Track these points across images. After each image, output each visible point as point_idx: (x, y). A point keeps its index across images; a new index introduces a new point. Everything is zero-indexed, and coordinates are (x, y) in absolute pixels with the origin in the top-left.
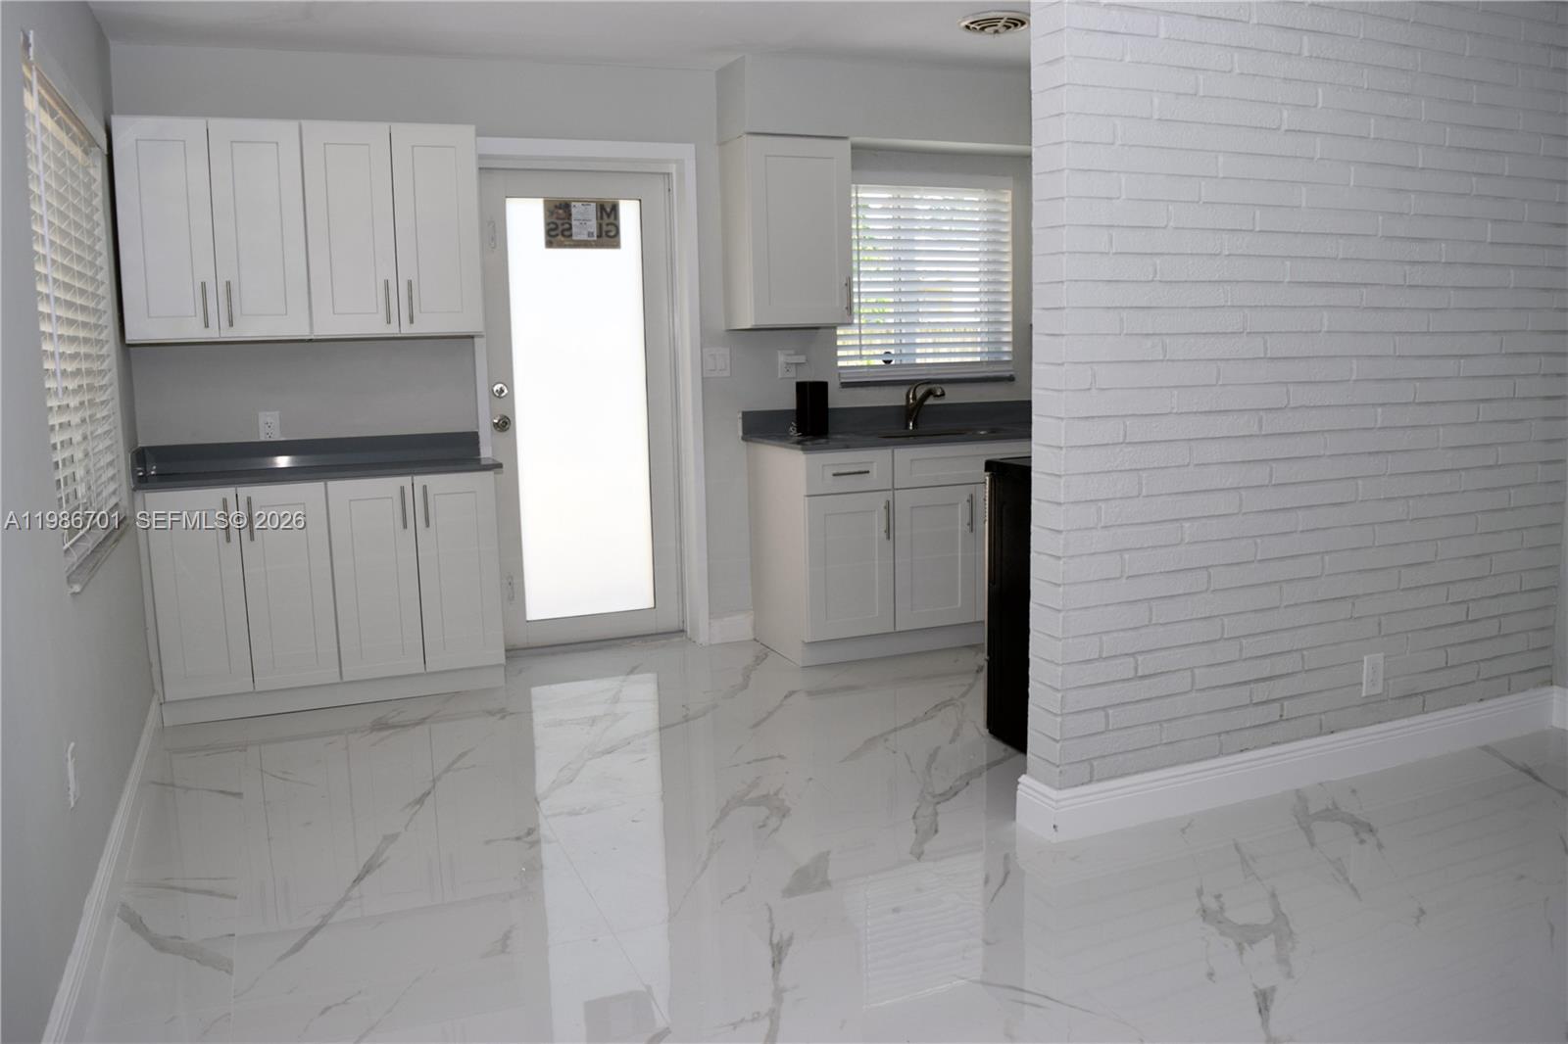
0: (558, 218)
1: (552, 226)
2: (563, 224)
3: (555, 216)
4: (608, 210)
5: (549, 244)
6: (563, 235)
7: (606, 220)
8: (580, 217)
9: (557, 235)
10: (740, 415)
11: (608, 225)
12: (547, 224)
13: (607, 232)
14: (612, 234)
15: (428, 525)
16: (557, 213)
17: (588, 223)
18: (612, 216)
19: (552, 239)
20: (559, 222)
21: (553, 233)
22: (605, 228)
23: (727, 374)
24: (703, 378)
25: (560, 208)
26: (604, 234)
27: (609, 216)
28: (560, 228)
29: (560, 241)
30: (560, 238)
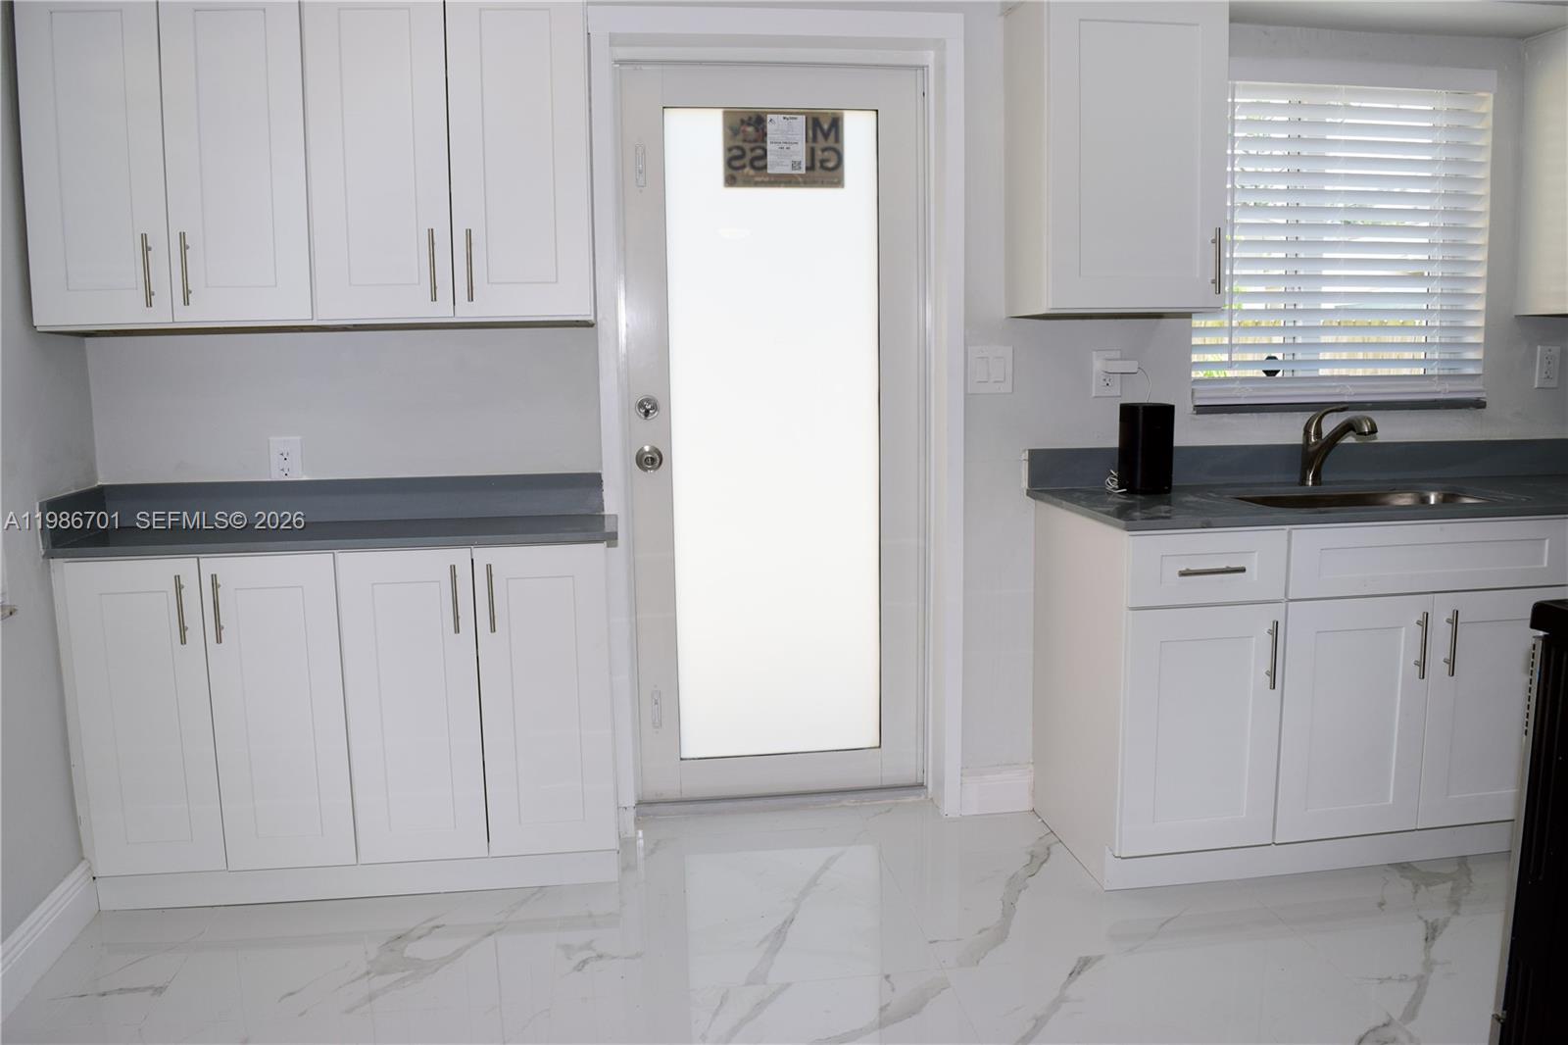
0: (745, 141)
1: (736, 152)
2: (752, 150)
3: (740, 137)
4: (826, 127)
5: (731, 181)
6: (753, 167)
7: (821, 143)
8: (782, 138)
9: (744, 167)
10: (1026, 456)
11: (824, 150)
12: (728, 149)
13: (823, 161)
14: (831, 165)
15: (493, 630)
16: (744, 131)
17: (792, 147)
18: (833, 134)
19: (735, 173)
20: (747, 146)
21: (736, 163)
22: (819, 155)
23: (1007, 388)
24: (966, 394)
25: (749, 125)
26: (818, 164)
27: (826, 136)
28: (749, 155)
29: (747, 175)
30: (748, 171)
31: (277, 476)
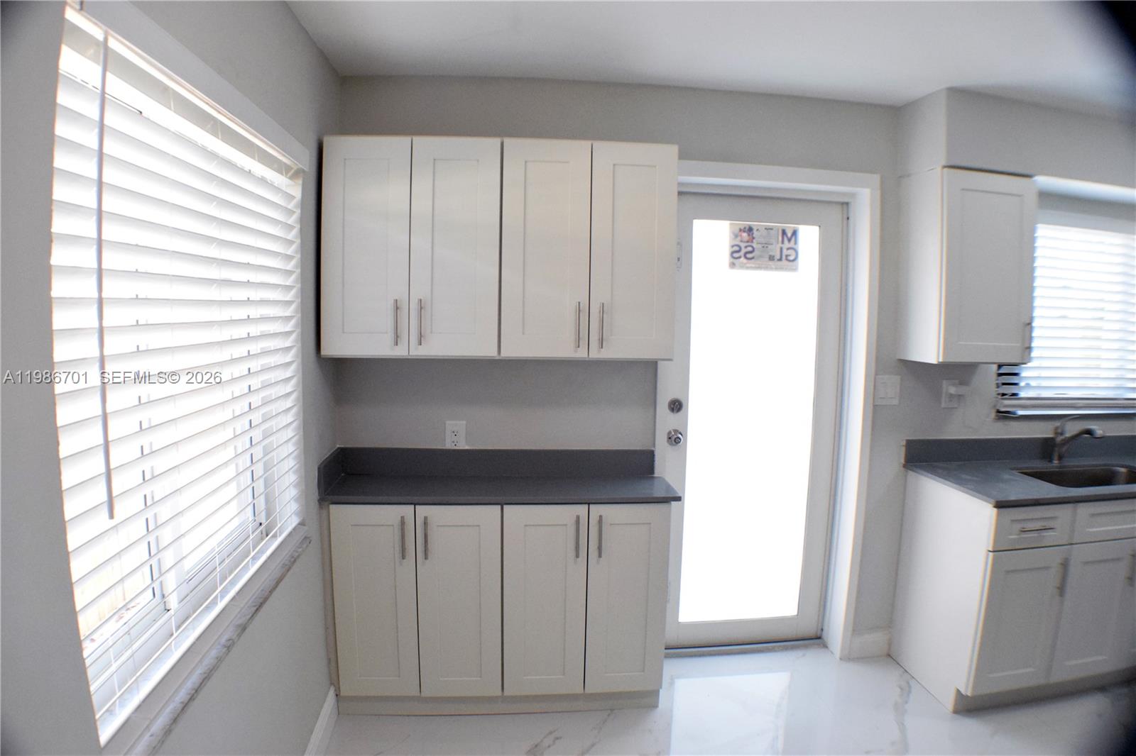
0: (741, 241)
1: (737, 248)
2: (746, 247)
3: (739, 238)
4: (789, 235)
5: (732, 265)
6: (746, 258)
7: (787, 245)
8: (763, 240)
9: (740, 257)
10: (904, 443)
11: (788, 249)
12: (732, 246)
13: (787, 256)
14: (791, 258)
16: (741, 236)
17: (770, 247)
18: (793, 239)
19: (735, 261)
20: (743, 245)
21: (736, 255)
22: (785, 252)
23: (895, 402)
24: (875, 406)
25: (744, 232)
26: (784, 257)
27: (789, 240)
28: (744, 251)
29: (742, 263)
30: (743, 259)
31: (449, 445)
